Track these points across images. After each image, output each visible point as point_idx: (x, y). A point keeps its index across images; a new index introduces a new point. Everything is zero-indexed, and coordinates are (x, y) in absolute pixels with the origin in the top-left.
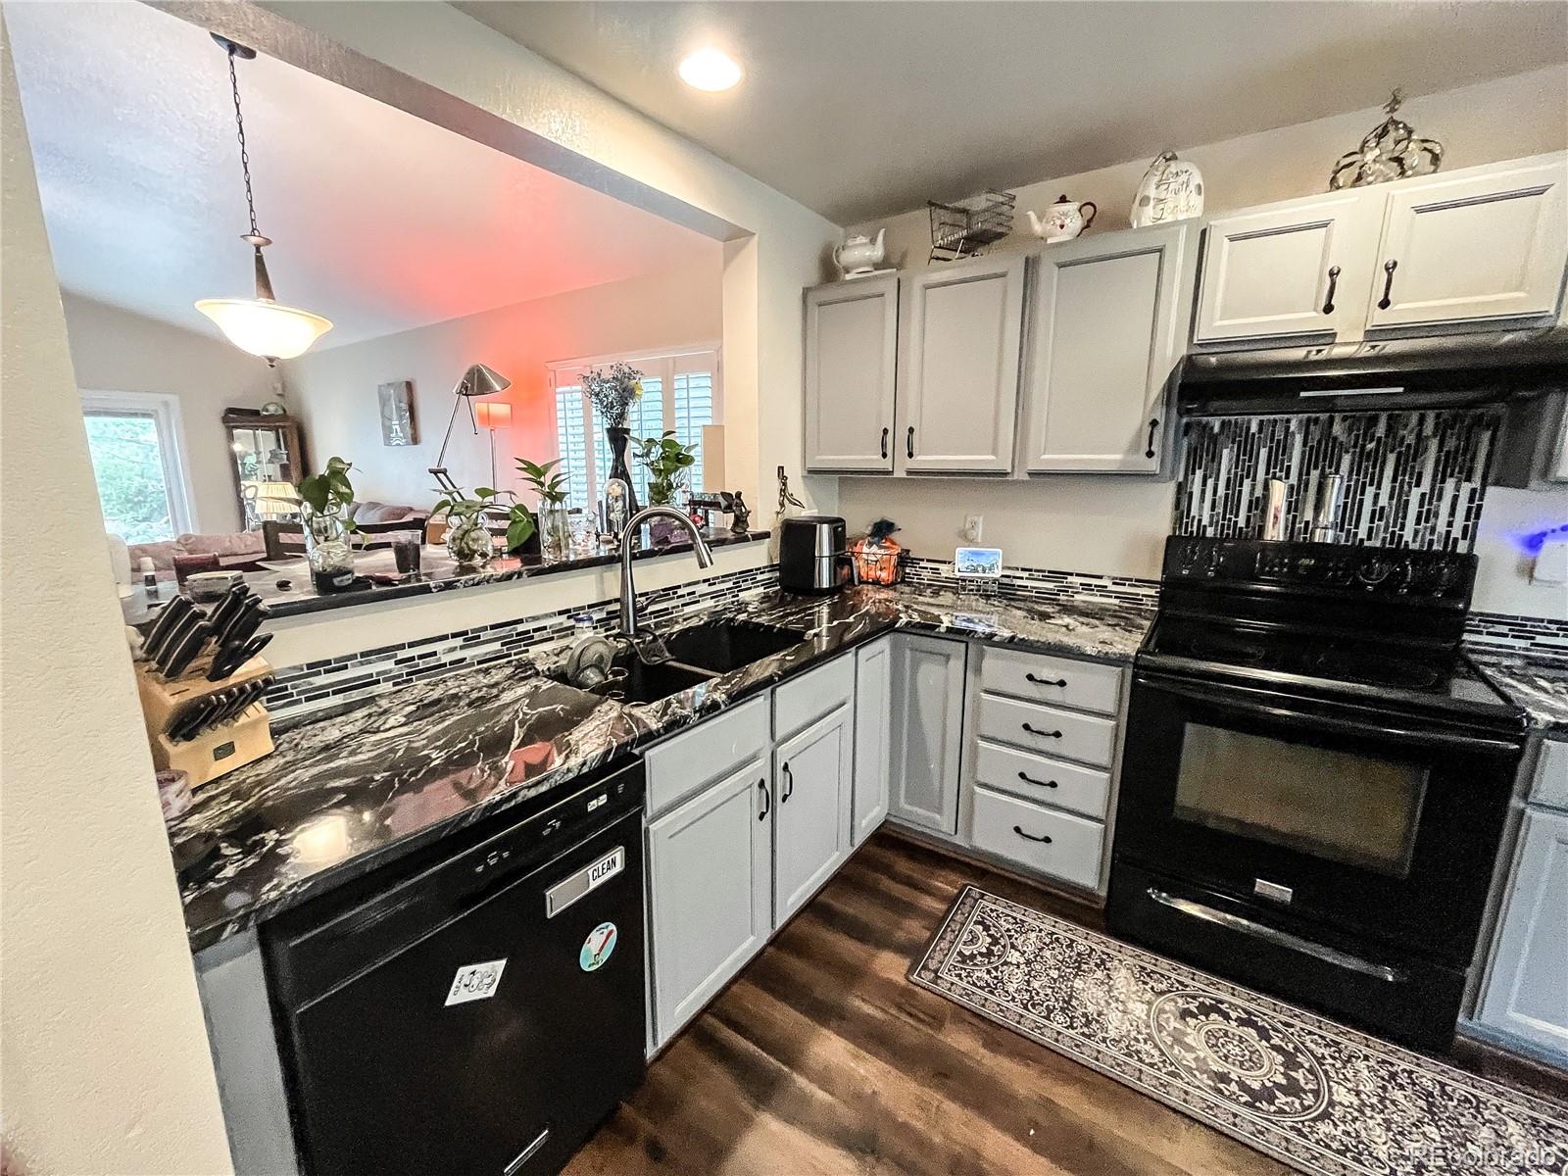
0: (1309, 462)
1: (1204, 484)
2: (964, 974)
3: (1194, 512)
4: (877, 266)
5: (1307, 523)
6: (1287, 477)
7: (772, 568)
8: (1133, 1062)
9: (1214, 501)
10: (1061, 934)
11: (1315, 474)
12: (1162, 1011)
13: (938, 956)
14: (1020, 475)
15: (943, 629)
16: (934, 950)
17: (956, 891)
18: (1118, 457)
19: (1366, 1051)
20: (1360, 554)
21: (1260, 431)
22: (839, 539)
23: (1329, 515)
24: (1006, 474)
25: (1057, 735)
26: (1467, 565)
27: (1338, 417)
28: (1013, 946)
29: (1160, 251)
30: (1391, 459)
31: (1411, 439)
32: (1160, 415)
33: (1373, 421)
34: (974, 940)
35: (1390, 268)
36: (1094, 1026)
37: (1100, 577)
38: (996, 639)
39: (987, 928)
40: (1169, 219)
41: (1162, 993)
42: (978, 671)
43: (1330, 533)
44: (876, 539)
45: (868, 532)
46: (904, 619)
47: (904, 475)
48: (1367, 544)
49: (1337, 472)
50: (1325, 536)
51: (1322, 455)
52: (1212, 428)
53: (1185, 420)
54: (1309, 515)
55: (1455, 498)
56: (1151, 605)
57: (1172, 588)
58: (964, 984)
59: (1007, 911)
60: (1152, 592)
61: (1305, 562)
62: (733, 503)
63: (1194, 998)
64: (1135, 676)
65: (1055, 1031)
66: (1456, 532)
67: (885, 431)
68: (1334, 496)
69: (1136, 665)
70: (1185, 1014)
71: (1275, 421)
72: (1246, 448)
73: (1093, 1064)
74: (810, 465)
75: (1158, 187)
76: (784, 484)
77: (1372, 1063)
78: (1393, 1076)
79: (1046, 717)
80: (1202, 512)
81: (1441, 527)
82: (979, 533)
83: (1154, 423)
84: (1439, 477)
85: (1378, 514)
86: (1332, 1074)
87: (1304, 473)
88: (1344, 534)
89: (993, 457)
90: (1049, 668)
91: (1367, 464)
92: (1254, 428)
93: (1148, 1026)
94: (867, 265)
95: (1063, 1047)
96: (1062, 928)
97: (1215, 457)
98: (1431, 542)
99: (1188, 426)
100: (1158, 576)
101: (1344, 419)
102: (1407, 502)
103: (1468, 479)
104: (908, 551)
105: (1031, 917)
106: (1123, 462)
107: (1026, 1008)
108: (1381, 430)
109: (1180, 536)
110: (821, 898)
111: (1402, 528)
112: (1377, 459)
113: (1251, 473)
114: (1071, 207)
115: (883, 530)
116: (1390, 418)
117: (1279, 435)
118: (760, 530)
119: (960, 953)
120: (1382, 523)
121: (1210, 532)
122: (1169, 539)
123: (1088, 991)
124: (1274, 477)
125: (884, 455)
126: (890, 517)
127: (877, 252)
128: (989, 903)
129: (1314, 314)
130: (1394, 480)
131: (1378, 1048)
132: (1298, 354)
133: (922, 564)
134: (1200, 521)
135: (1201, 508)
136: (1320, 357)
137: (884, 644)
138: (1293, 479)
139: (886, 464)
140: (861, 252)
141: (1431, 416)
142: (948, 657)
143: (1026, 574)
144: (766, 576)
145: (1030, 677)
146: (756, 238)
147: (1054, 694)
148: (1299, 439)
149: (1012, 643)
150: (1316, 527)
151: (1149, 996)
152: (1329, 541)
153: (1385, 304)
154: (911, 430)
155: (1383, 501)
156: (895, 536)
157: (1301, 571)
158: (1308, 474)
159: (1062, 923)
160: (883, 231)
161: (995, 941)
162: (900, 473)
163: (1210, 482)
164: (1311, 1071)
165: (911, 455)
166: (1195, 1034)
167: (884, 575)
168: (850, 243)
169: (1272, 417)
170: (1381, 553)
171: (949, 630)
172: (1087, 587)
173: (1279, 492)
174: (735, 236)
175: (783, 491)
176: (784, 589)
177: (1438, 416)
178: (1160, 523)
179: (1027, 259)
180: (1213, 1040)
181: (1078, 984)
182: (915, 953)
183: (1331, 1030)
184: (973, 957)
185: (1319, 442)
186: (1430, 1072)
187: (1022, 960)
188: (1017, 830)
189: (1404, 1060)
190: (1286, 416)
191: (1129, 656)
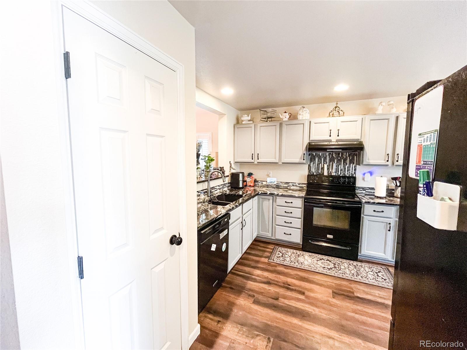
0: (330, 161)
1: (313, 165)
2: (278, 259)
3: (312, 170)
4: (249, 121)
5: (331, 172)
6: (327, 163)
7: (229, 183)
8: (310, 267)
9: (315, 168)
10: (294, 252)
11: (331, 163)
12: (313, 261)
13: (273, 257)
14: (280, 163)
15: (268, 194)
16: (272, 256)
17: (273, 248)
18: (299, 160)
19: (346, 262)
20: (339, 177)
21: (322, 155)
22: (243, 177)
23: (334, 170)
24: (278, 163)
25: (291, 213)
26: (355, 178)
27: (334, 153)
28: (286, 254)
29: (303, 124)
30: (342, 160)
31: (345, 157)
32: (305, 153)
33: (339, 154)
34: (279, 254)
35: (338, 130)
36: (303, 264)
37: (296, 183)
38: (279, 195)
39: (281, 252)
40: (304, 118)
41: (313, 258)
42: (276, 202)
43: (334, 173)
44: (249, 177)
45: (247, 175)
46: (260, 192)
47: (257, 163)
48: (340, 175)
49: (334, 163)
50: (334, 174)
51: (332, 160)
52: (314, 155)
53: (309, 153)
54: (331, 171)
55: (352, 167)
56: (305, 188)
57: (309, 185)
58: (279, 261)
59: (284, 249)
60: (305, 186)
61: (331, 179)
62: (222, 169)
63: (319, 258)
64: (305, 200)
65: (296, 265)
66: (353, 173)
67: (253, 154)
68: (334, 167)
69: (305, 198)
70: (317, 260)
71: (324, 154)
72: (320, 158)
73: (304, 268)
74: (236, 161)
75: (302, 112)
76: (231, 165)
77: (347, 263)
78: (350, 264)
79: (289, 210)
80: (313, 170)
81: (351, 172)
82: (271, 175)
83: (304, 154)
84: (350, 164)
85: (341, 170)
86: (341, 265)
87: (330, 162)
88: (336, 174)
89: (275, 160)
90: (289, 200)
91: (339, 161)
92: (321, 155)
93: (312, 263)
94: (247, 120)
95: (298, 267)
96: (295, 251)
97: (315, 160)
98: (350, 175)
99: (310, 154)
100: (306, 182)
101: (335, 153)
102: (345, 168)
103: (354, 164)
104: (256, 179)
105: (289, 250)
106: (299, 161)
107: (291, 262)
108: (340, 156)
109: (310, 175)
110: (247, 251)
111: (345, 173)
112: (340, 160)
113: (321, 163)
114: (287, 114)
115: (250, 175)
116: (342, 153)
117: (325, 156)
118: (227, 175)
119: (277, 256)
120: (342, 172)
121: (315, 174)
122: (308, 175)
123: (301, 259)
124: (325, 164)
125: (252, 159)
126: (252, 172)
127: (249, 118)
128: (280, 248)
129: (328, 137)
130: (343, 164)
131: (348, 261)
132: (326, 143)
133: (259, 182)
134: (313, 172)
135: (313, 169)
136: (330, 144)
137: (256, 197)
138: (328, 164)
139: (253, 161)
140: (246, 118)
141: (347, 153)
142: (269, 199)
143: (281, 183)
144: (228, 185)
145: (286, 202)
146: (226, 115)
147: (290, 205)
148: (328, 157)
149: (282, 196)
150: (332, 173)
151: (311, 259)
152: (334, 175)
153: (338, 136)
154: (258, 154)
155: (342, 168)
156: (253, 176)
157: (330, 180)
158: (330, 163)
159: (294, 250)
160: (250, 114)
161: (283, 254)
162: (256, 163)
163: (314, 164)
164: (338, 265)
165: (258, 159)
166: (320, 263)
167: (252, 184)
168: (244, 116)
169: (323, 153)
170: (342, 177)
171: (270, 194)
172: (293, 185)
173: (326, 166)
174: (221, 115)
175: (231, 167)
176: (231, 188)
177: (348, 153)
178: (306, 173)
179: (280, 123)
180: (322, 263)
181: (299, 258)
182: (269, 257)
183: (340, 260)
184: (279, 257)
185: (331, 157)
186: (355, 263)
187: (288, 256)
188: (285, 233)
189: (351, 262)
190: (326, 153)
191: (303, 196)
